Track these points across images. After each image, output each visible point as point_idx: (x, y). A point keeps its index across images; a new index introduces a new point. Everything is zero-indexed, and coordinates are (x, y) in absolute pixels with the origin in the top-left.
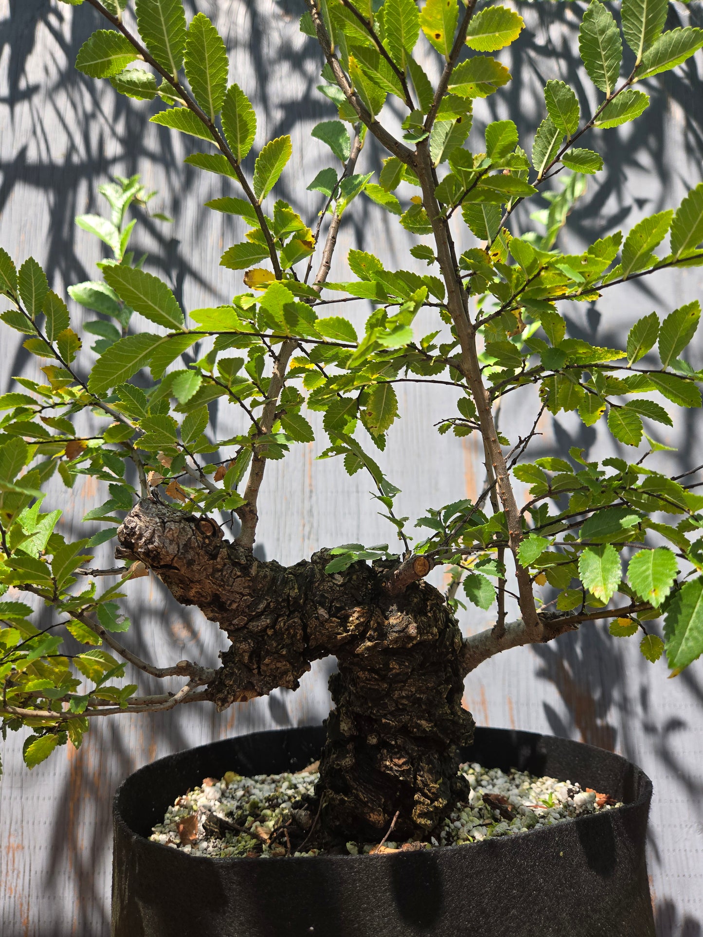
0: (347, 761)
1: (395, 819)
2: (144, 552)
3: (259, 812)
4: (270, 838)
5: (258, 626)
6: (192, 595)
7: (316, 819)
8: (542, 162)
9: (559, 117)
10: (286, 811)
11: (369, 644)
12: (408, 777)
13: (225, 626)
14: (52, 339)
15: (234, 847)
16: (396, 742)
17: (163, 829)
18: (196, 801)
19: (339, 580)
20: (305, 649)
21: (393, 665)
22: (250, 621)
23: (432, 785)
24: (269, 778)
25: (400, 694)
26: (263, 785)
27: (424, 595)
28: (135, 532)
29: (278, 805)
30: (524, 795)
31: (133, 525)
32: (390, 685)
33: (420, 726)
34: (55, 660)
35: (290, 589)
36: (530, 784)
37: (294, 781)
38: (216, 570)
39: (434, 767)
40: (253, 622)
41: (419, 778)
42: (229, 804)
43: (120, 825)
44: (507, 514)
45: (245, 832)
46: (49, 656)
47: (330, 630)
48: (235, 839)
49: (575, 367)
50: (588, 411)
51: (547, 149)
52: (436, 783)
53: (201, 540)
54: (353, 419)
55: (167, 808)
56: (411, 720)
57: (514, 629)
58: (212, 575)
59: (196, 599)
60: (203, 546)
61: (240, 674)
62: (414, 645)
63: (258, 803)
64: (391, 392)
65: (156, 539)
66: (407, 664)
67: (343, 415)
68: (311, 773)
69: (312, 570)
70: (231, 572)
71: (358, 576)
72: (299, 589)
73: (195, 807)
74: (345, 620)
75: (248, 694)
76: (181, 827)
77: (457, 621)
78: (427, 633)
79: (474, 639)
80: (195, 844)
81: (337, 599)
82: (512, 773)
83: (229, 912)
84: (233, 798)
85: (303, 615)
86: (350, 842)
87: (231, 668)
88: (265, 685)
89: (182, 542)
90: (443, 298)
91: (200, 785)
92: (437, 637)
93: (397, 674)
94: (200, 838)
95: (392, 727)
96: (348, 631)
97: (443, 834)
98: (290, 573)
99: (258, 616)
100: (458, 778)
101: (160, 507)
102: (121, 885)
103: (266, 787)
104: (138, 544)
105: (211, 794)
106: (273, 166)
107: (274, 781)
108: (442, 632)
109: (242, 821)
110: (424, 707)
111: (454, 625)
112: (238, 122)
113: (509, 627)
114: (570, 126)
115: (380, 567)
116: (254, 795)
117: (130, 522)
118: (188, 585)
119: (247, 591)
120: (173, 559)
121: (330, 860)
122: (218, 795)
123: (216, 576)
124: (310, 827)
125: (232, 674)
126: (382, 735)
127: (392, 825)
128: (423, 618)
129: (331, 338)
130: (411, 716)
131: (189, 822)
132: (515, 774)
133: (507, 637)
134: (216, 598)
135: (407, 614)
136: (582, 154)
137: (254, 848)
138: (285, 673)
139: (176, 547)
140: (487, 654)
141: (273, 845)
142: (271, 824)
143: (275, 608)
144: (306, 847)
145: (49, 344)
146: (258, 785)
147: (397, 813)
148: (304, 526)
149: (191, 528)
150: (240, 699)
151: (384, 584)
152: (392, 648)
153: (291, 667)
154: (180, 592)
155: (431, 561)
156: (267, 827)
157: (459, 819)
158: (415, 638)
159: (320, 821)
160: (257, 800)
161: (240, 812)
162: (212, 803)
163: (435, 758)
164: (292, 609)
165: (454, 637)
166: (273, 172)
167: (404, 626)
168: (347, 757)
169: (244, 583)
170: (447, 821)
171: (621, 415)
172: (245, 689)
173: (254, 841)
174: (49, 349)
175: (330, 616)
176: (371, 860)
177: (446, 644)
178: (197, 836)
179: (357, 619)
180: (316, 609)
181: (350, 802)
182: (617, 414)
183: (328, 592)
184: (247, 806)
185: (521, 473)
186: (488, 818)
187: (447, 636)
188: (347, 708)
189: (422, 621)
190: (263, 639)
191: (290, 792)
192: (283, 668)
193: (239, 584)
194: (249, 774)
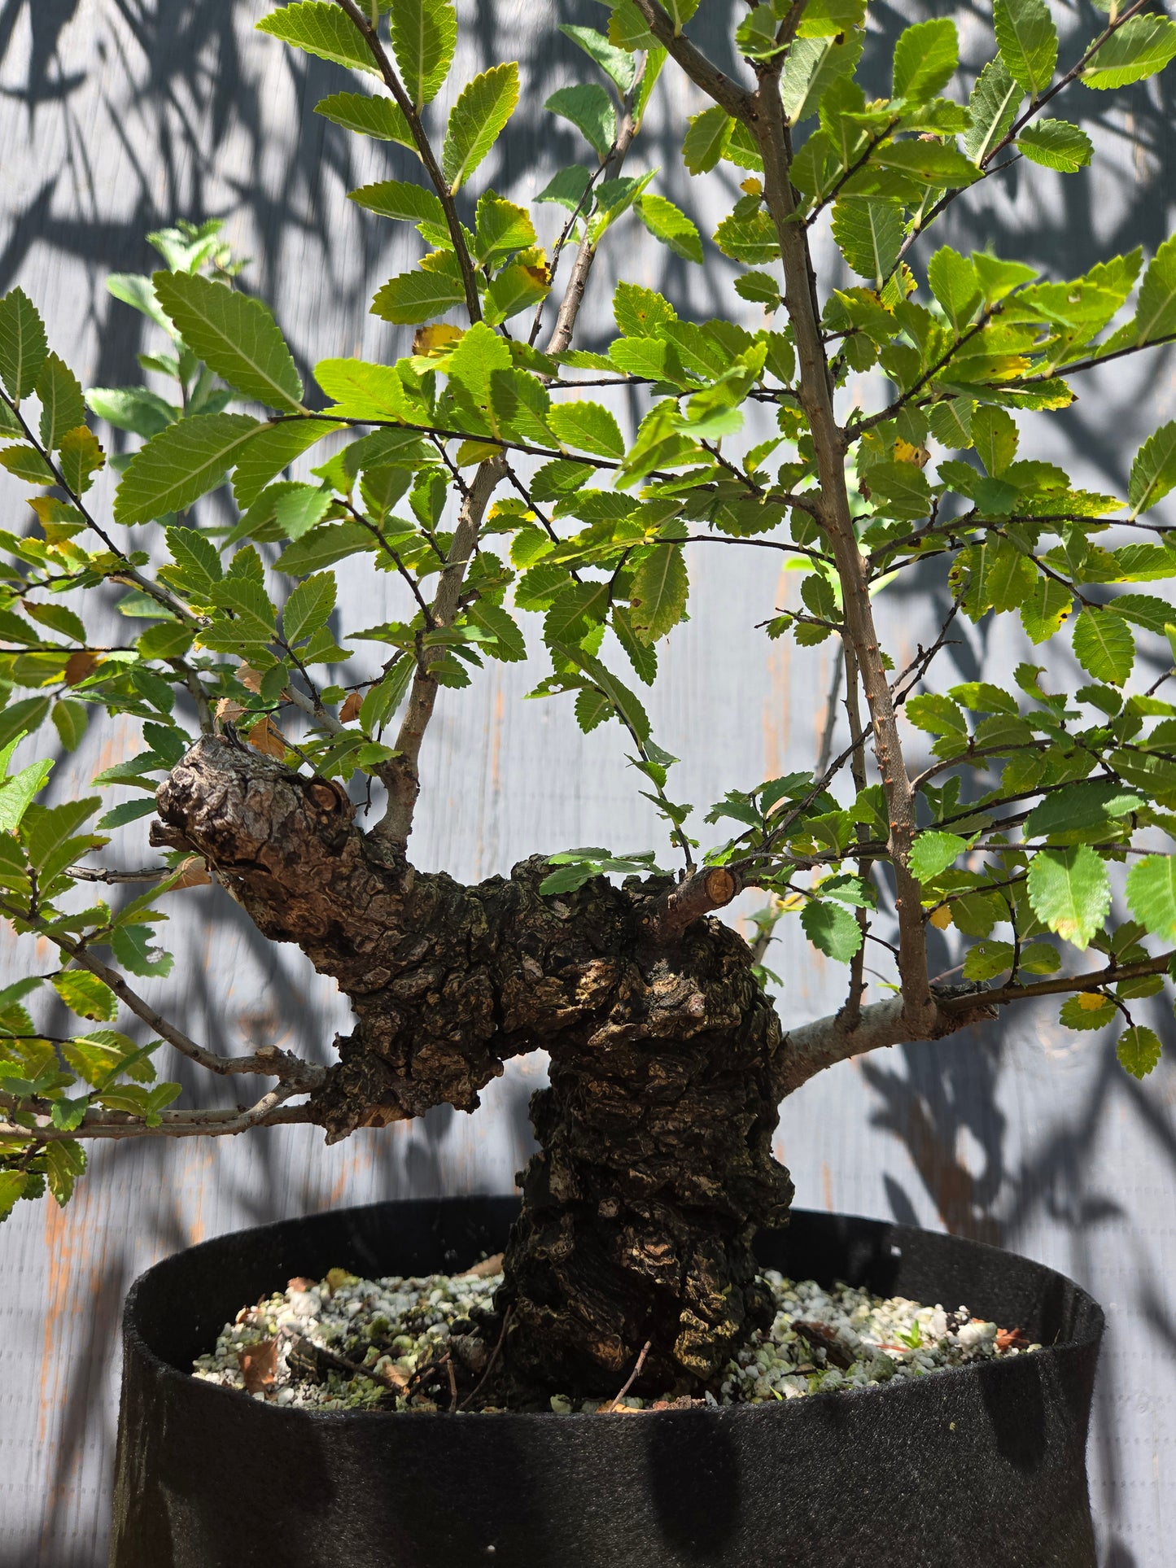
0: (560, 1247)
1: (642, 1355)
2: (205, 833)
3: (389, 1340)
4: (409, 1386)
5: (411, 986)
6: (291, 921)
7: (495, 1353)
8: (982, 141)
9: (1019, 55)
10: (437, 1340)
11: (615, 1028)
12: (672, 1278)
13: (349, 985)
14: (50, 445)
15: (342, 1399)
16: (652, 1215)
17: (214, 1364)
18: (274, 1316)
19: (563, 911)
20: (495, 1034)
21: (656, 1070)
22: (396, 976)
23: (713, 1295)
24: (407, 1284)
25: (663, 1126)
26: (396, 1295)
27: (717, 946)
28: (189, 795)
29: (424, 1328)
30: (863, 1326)
31: (187, 781)
32: (647, 1110)
33: (698, 1186)
34: (28, 1046)
35: (472, 922)
36: (870, 1309)
37: (452, 1289)
38: (337, 877)
39: (718, 1264)
40: (401, 979)
41: (691, 1282)
42: (333, 1325)
43: (135, 1347)
44: (887, 790)
45: (364, 1373)
46: (18, 1037)
47: (544, 998)
48: (344, 1386)
49: (1030, 520)
50: (1039, 614)
51: (993, 118)
52: (720, 1292)
53: (314, 816)
54: (599, 624)
55: (222, 1328)
56: (681, 1174)
57: (876, 1016)
58: (332, 885)
59: (298, 930)
60: (317, 828)
61: (373, 1075)
62: (697, 1035)
63: (387, 1324)
64: (678, 563)
65: (230, 810)
66: (681, 1070)
67: (581, 616)
68: (483, 1277)
69: (514, 890)
70: (367, 882)
71: (597, 905)
72: (489, 922)
73: (272, 1328)
74: (572, 981)
75: (385, 1113)
76: (248, 1360)
77: (772, 999)
78: (722, 1013)
79: (801, 1033)
80: (271, 1391)
81: (559, 945)
82: (836, 1290)
83: (336, 1513)
84: (341, 1314)
85: (495, 970)
86: (557, 1396)
87: (357, 1064)
88: (418, 1097)
89: (278, 819)
90: (791, 377)
91: (282, 1289)
92: (739, 1022)
93: (662, 1089)
94: (281, 1382)
95: (645, 1187)
96: (578, 1003)
97: (726, 1387)
98: (473, 895)
99: (412, 969)
100: (756, 1287)
101: (238, 753)
102: (134, 1458)
103: (401, 1297)
104: (194, 818)
105: (302, 1306)
106: (481, 121)
107: (415, 1289)
108: (746, 1015)
109: (358, 1353)
110: (706, 1152)
111: (765, 1006)
112: (422, 29)
113: (868, 1013)
114: (1038, 73)
115: (638, 892)
116: (379, 1310)
117: (181, 775)
118: (284, 902)
119: (394, 920)
120: (260, 849)
121: (531, 1422)
122: (315, 1308)
123: (339, 888)
124: (484, 1369)
125: (358, 1074)
126: (627, 1201)
127: (638, 1366)
128: (715, 986)
129: (576, 446)
130: (681, 1167)
131: (263, 1353)
132: (842, 1291)
133: (864, 1030)
134: (336, 928)
135: (687, 977)
136: (1056, 129)
137: (379, 1402)
138: (457, 1076)
139: (266, 826)
140: (824, 1060)
141: (415, 1398)
142: (411, 1360)
143: (444, 955)
144: (475, 1403)
145: (44, 454)
146: (387, 1295)
147: (648, 1345)
148: (482, 852)
149: (295, 794)
150: (370, 1121)
151: (645, 921)
152: (657, 1037)
153: (468, 1066)
154: (267, 915)
155: (738, 878)
156: (405, 1365)
157: (753, 1361)
158: (699, 1020)
159: (502, 1357)
160: (386, 1318)
161: (354, 1339)
162: (304, 1322)
163: (720, 1247)
164: (474, 959)
165: (767, 1025)
166: (481, 133)
167: (680, 997)
168: (560, 1239)
169: (389, 905)
170: (733, 1364)
171: (1100, 623)
172: (381, 1103)
173: (380, 1389)
174: (44, 464)
175: (546, 973)
176: (609, 1423)
177: (752, 1039)
178: (275, 1379)
179: (595, 981)
180: (520, 959)
181: (562, 1322)
182: (1093, 621)
183: (541, 929)
184: (367, 1329)
185: (920, 713)
186: (805, 1362)
187: (753, 1024)
188: (564, 1149)
189: (713, 991)
190: (419, 1012)
191: (446, 1307)
192: (453, 1067)
193: (379, 907)
194: (371, 1273)
